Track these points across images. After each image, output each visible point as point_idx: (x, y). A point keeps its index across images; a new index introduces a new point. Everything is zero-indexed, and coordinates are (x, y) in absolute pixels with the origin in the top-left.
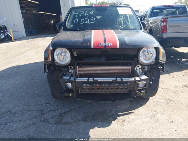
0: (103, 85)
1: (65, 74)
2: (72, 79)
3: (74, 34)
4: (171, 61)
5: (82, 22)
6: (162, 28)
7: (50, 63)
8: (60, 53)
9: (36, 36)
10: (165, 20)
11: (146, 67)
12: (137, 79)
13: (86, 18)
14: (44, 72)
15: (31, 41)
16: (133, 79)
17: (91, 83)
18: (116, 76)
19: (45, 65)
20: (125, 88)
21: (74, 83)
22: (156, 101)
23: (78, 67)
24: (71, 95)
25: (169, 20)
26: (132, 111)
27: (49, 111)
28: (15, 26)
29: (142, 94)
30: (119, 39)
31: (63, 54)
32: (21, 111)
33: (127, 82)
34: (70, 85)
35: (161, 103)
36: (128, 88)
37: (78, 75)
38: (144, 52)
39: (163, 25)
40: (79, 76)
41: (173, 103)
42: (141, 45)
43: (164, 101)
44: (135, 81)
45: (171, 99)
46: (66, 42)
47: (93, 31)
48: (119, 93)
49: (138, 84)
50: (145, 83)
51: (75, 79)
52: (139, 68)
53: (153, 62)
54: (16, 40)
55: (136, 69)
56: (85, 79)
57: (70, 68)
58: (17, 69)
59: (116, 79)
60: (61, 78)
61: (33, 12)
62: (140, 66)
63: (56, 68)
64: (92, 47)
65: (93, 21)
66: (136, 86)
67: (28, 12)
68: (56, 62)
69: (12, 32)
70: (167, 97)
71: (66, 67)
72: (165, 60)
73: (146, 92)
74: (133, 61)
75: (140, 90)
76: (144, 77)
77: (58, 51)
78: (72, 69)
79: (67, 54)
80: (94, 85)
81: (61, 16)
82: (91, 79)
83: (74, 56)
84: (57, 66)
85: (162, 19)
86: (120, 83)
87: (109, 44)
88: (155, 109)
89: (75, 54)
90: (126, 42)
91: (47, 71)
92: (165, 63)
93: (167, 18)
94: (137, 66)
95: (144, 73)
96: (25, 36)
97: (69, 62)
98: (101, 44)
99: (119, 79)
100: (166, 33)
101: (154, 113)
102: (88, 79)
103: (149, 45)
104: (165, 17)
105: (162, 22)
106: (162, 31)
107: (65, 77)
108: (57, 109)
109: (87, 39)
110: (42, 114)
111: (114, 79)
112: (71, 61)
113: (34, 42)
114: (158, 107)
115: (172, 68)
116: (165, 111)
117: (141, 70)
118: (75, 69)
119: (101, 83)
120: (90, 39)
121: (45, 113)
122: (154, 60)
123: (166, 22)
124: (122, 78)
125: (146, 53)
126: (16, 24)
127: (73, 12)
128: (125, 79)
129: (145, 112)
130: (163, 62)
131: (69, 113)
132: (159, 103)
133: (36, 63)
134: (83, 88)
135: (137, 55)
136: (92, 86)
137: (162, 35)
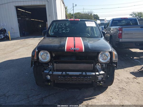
0: (73, 77)
1: (46, 68)
2: (51, 73)
3: (54, 40)
4: (126, 58)
5: (60, 31)
6: (119, 34)
7: (36, 60)
8: (43, 54)
9: (28, 37)
10: (120, 29)
11: (104, 65)
12: (97, 73)
13: (63, 29)
14: (31, 67)
15: (24, 40)
16: (94, 74)
17: (64, 76)
18: (82, 71)
19: (32, 62)
20: (88, 80)
21: (52, 76)
22: (113, 89)
23: (55, 64)
24: (49, 84)
25: (123, 29)
26: (94, 97)
27: (34, 95)
28: (12, 29)
29: (101, 84)
30: (84, 46)
31: (45, 55)
32: (13, 94)
33: (90, 76)
34: (49, 77)
35: (116, 91)
36: (90, 80)
37: (55, 69)
38: (102, 54)
39: (119, 32)
40: (56, 71)
41: (125, 91)
42: (99, 50)
43: (119, 89)
44: (96, 75)
45: (124, 88)
46: (47, 46)
47: (68, 38)
48: (84, 83)
49: (97, 78)
50: (103, 77)
51: (53, 73)
52: (99, 65)
53: (108, 61)
54: (12, 39)
55: (96, 66)
56: (60, 73)
57: (49, 64)
58: (12, 62)
59: (82, 73)
60: (43, 71)
61: (26, 19)
62: (100, 64)
63: (40, 64)
64: (66, 51)
65: (68, 31)
66: (96, 79)
67: (23, 19)
68: (40, 60)
69: (10, 33)
70: (121, 86)
71: (47, 63)
72: (117, 60)
73: (105, 83)
74: (94, 61)
75: (100, 82)
76: (102, 72)
77: (41, 53)
78: (51, 65)
79: (48, 55)
80: (66, 77)
81: (47, 23)
82: (64, 73)
83: (53, 56)
84: (41, 63)
85: (119, 29)
86: (85, 76)
87: (77, 49)
88: (111, 95)
89: (54, 55)
90: (89, 47)
91: (33, 66)
92: (117, 62)
93: (122, 28)
94: (97, 64)
95: (102, 69)
96: (19, 36)
97: (49, 60)
98: (71, 48)
99: (84, 73)
100: (122, 38)
101: (111, 98)
102: (62, 73)
103: (105, 50)
104: (121, 27)
105: (119, 30)
106: (119, 37)
107: (45, 71)
108: (39, 94)
109: (62, 45)
110: (28, 97)
111: (81, 73)
112: (51, 60)
113: (26, 41)
114: (114, 94)
115: (126, 64)
116: (119, 97)
117: (100, 67)
118: (53, 65)
119: (71, 76)
120: (64, 45)
121: (30, 97)
122: (109, 60)
123: (122, 30)
124: (87, 73)
125: (103, 55)
126: (13, 28)
127: (54, 24)
128: (88, 73)
129: (104, 98)
130: (116, 62)
131: (48, 97)
132: (115, 91)
133: (26, 58)
134: (58, 80)
135: (97, 57)
136: (65, 78)
137: (119, 40)
